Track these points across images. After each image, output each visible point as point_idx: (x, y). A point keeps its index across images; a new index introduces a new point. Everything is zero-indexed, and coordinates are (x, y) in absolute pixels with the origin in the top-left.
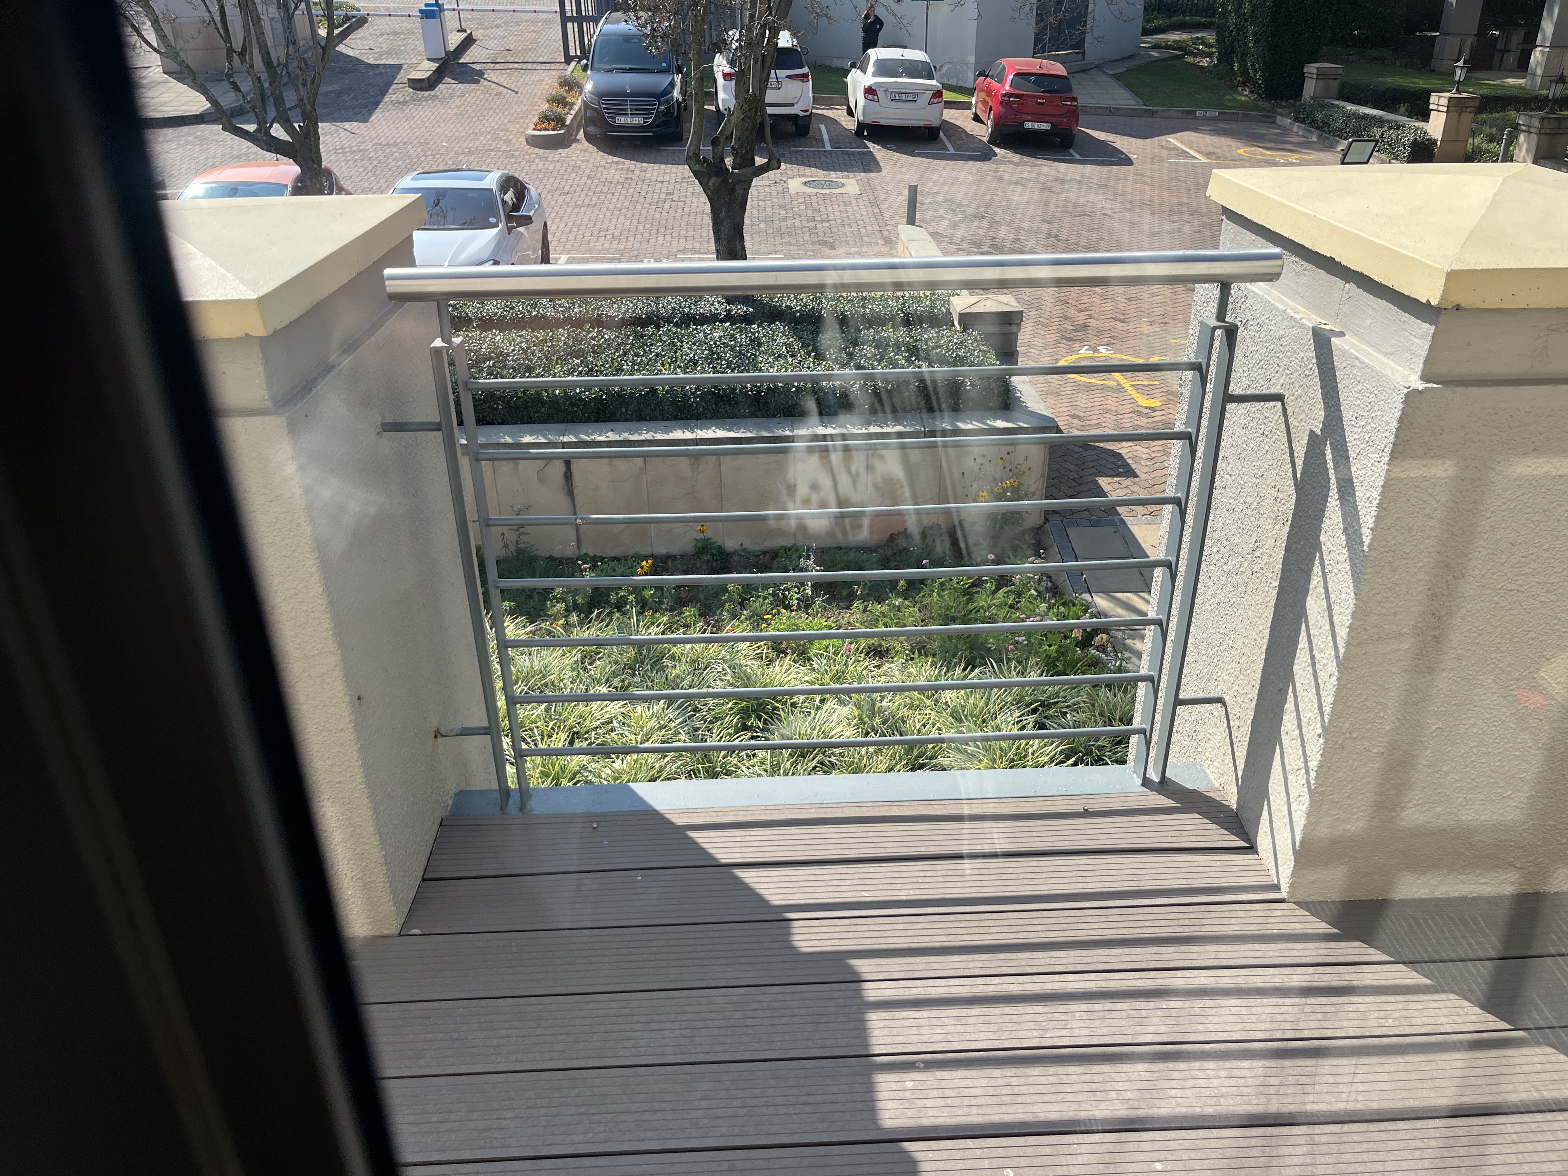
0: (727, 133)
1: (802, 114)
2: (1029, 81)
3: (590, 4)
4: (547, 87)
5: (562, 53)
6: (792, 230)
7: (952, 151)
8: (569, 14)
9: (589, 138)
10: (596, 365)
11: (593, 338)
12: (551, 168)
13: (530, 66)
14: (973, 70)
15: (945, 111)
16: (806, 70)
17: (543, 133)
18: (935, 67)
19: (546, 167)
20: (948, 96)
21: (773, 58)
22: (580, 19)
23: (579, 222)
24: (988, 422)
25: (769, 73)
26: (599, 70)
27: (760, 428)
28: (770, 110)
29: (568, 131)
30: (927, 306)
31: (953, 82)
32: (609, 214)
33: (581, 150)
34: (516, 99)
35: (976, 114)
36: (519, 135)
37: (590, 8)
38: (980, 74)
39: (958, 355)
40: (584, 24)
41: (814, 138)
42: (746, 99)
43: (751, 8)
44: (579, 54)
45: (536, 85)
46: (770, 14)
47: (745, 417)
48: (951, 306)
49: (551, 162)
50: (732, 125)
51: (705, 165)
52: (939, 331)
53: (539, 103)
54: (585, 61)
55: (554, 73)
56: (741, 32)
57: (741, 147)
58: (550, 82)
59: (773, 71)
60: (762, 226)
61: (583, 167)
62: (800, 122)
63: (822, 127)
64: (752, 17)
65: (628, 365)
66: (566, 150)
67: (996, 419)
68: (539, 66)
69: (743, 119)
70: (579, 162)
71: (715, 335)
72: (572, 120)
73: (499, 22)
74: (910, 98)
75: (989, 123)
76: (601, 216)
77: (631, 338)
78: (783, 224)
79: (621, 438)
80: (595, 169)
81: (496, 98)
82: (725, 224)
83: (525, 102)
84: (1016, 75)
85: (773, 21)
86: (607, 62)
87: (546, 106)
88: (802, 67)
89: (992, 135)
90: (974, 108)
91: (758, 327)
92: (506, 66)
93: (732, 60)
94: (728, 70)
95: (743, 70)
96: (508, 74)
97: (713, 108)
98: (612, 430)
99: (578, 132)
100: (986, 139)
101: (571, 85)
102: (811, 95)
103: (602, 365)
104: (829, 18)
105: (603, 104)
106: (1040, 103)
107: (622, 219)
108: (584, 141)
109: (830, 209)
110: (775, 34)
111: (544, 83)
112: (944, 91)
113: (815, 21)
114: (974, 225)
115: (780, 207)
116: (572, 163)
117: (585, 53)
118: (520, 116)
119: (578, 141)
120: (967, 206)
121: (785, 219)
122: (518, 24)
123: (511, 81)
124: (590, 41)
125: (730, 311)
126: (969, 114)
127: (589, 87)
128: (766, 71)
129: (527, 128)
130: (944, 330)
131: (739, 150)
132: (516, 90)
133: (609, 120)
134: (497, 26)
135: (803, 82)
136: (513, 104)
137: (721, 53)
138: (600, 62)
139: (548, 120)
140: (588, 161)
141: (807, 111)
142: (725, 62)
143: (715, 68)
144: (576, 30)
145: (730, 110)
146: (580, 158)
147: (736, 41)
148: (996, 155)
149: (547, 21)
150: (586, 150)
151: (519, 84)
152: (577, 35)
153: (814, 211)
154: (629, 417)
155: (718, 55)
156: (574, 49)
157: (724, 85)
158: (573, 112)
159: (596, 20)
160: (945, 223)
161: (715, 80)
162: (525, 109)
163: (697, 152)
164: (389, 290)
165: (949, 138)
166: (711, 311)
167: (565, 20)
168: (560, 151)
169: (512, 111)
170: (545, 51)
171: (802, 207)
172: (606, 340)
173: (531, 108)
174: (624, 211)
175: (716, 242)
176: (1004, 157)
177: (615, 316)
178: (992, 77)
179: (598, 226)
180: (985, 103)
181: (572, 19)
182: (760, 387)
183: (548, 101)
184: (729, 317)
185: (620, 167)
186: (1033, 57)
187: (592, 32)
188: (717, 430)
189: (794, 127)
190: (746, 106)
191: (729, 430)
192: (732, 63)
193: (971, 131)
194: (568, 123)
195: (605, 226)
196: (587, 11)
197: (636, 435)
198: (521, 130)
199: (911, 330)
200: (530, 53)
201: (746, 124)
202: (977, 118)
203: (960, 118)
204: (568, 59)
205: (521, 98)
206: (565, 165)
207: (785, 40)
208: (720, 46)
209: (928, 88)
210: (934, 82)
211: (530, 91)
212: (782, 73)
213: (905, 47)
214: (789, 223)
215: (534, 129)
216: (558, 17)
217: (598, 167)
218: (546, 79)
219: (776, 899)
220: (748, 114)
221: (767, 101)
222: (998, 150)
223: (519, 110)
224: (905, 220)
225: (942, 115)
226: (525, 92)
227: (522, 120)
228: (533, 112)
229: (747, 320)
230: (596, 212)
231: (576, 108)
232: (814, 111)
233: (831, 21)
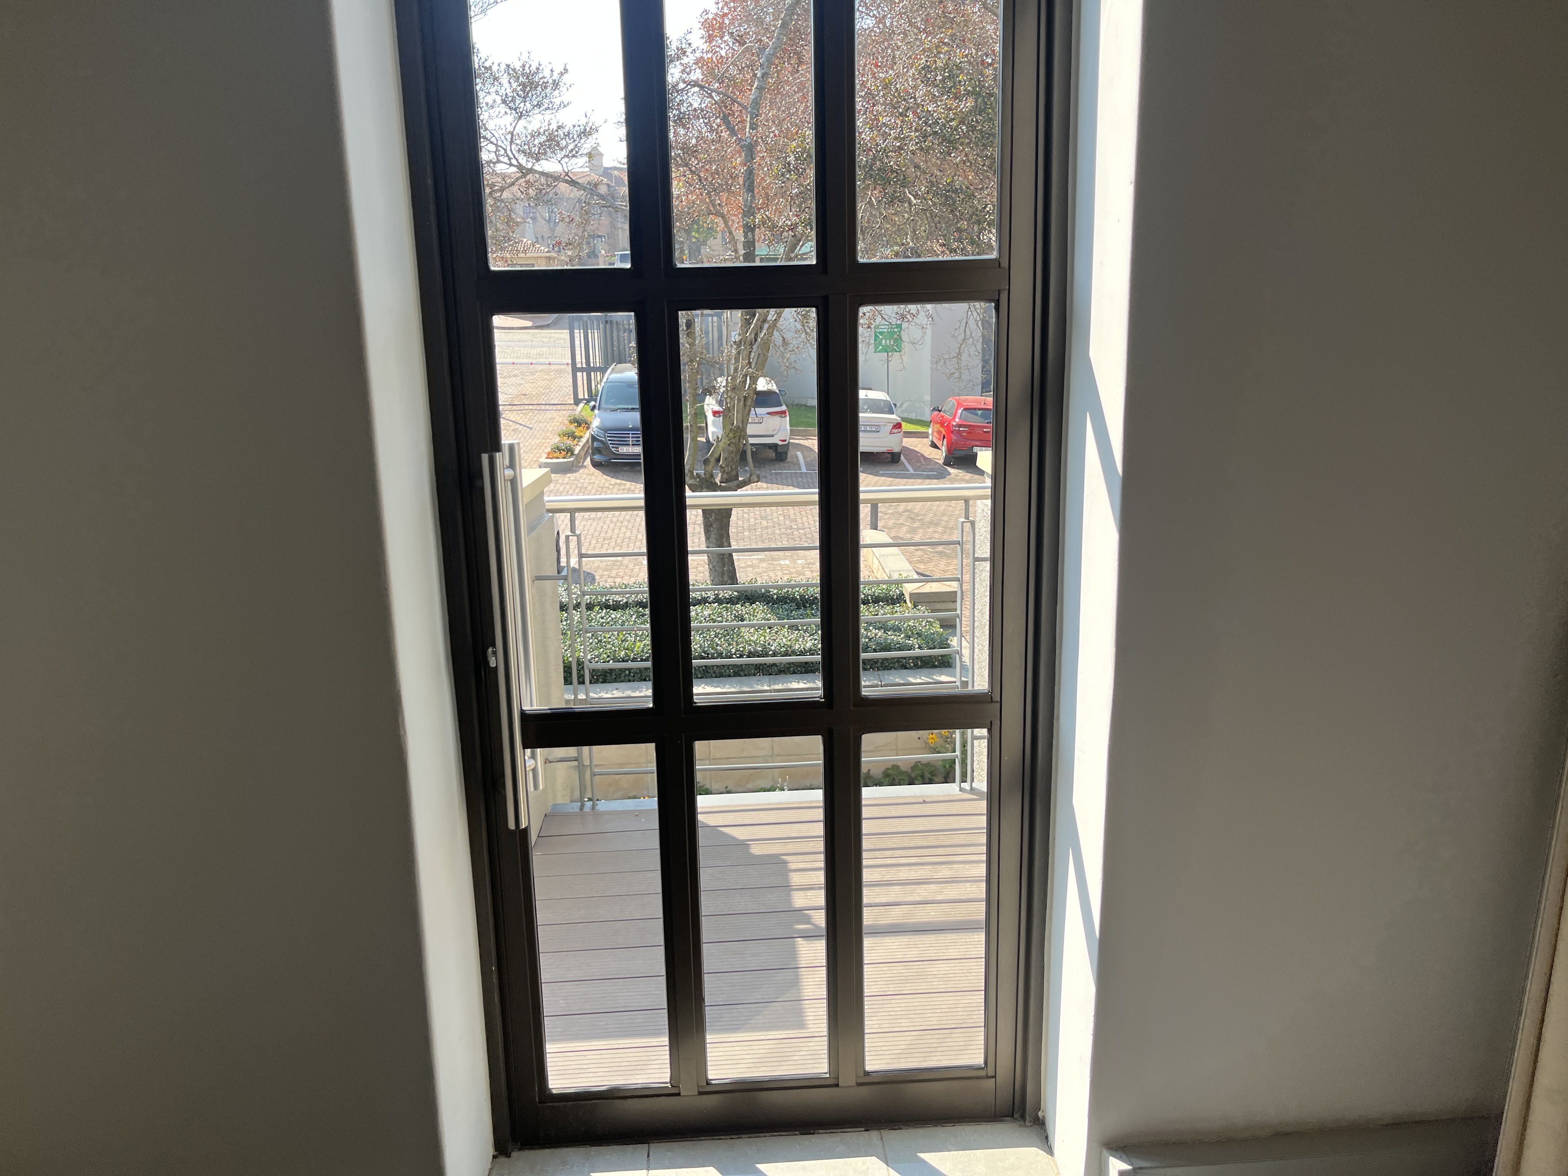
0: (716, 456)
1: (780, 443)
2: (977, 415)
3: (597, 358)
4: (558, 424)
5: (572, 396)
6: (772, 536)
7: (912, 471)
8: (579, 366)
9: (596, 465)
10: (605, 637)
11: (602, 618)
12: (561, 489)
13: (543, 407)
14: (929, 406)
15: (905, 439)
16: (784, 408)
17: (555, 460)
18: (895, 405)
19: (557, 488)
20: (906, 427)
21: (752, 399)
22: (589, 370)
23: (586, 532)
24: (935, 677)
25: (750, 410)
26: (606, 410)
27: (742, 684)
28: (752, 441)
29: (576, 459)
30: (884, 589)
31: (913, 416)
32: (612, 525)
33: (588, 475)
34: (530, 434)
35: (932, 442)
36: (533, 462)
37: (598, 361)
38: (934, 409)
39: (909, 626)
40: (592, 373)
41: (792, 462)
42: (731, 429)
43: (735, 363)
44: (586, 397)
45: (548, 422)
46: (750, 367)
47: (729, 676)
48: (904, 588)
49: (562, 484)
50: (720, 449)
51: (698, 480)
52: (894, 608)
53: (551, 437)
54: (593, 403)
55: (564, 412)
56: (727, 380)
57: (727, 466)
58: (560, 420)
59: (753, 409)
60: (747, 533)
61: (589, 488)
62: (779, 450)
63: (799, 454)
64: (736, 369)
65: (631, 637)
66: (574, 475)
67: (941, 674)
68: (551, 407)
69: (729, 445)
70: (586, 485)
71: (705, 613)
72: (580, 451)
73: (516, 372)
74: (874, 430)
75: (944, 449)
76: (605, 527)
77: (634, 616)
78: (764, 531)
79: (624, 695)
80: (600, 489)
81: (512, 433)
82: (714, 526)
83: (538, 436)
84: (965, 409)
85: (753, 372)
86: (612, 404)
87: (557, 439)
88: (781, 405)
89: (946, 458)
90: (931, 437)
91: (742, 606)
92: (522, 407)
93: (720, 400)
94: (717, 408)
95: (728, 408)
96: (524, 414)
97: (704, 440)
98: (617, 689)
99: (585, 459)
100: (941, 462)
101: (579, 422)
102: (788, 428)
103: (610, 638)
104: (796, 370)
105: (608, 437)
106: (985, 432)
107: (623, 530)
108: (591, 467)
109: (805, 519)
110: (754, 380)
111: (555, 421)
112: (902, 423)
113: (786, 372)
114: (930, 530)
115: (762, 518)
116: (580, 485)
117: (592, 397)
118: (534, 447)
119: (585, 467)
120: (924, 515)
121: (767, 528)
122: (533, 374)
123: (526, 420)
124: (596, 386)
125: (717, 595)
126: (927, 441)
127: (596, 423)
128: (748, 408)
129: (540, 457)
130: (897, 607)
131: (726, 469)
132: (531, 426)
133: (613, 449)
134: (515, 376)
135: (782, 417)
136: (528, 438)
137: (710, 395)
138: (607, 402)
139: (559, 450)
140: (594, 483)
141: (785, 441)
142: (714, 402)
143: (706, 407)
144: (585, 378)
145: (718, 438)
146: (587, 480)
147: (724, 387)
148: (950, 474)
149: (559, 372)
150: (592, 474)
151: (533, 422)
152: (585, 382)
153: (791, 521)
154: (631, 678)
155: (708, 397)
156: (583, 394)
157: (713, 421)
158: (581, 444)
159: (603, 370)
160: (904, 529)
161: (706, 417)
162: (538, 442)
163: (691, 470)
164: (547, 507)
165: (909, 461)
166: (702, 595)
167: (575, 370)
168: (569, 475)
169: (527, 444)
170: (557, 395)
171: (781, 518)
172: (612, 619)
173: (543, 441)
174: (626, 523)
175: (706, 540)
176: (957, 476)
177: (620, 601)
178: (944, 412)
179: (603, 535)
180: (939, 432)
181: (582, 370)
182: (742, 651)
183: (559, 435)
184: (718, 600)
185: (622, 487)
186: (981, 396)
187: (599, 379)
188: (706, 687)
189: (774, 454)
190: (731, 435)
191: (716, 687)
192: (720, 403)
193: (929, 455)
194: (576, 452)
195: (608, 535)
196: (595, 362)
197: (637, 692)
198: (535, 459)
199: (870, 607)
200: (543, 397)
201: (732, 449)
202: (934, 445)
203: (921, 446)
204: (577, 401)
205: (535, 433)
206: (573, 487)
207: (763, 385)
208: (710, 390)
209: (889, 421)
210: (894, 416)
211: (542, 428)
212: (761, 411)
213: (870, 389)
214: (770, 531)
215: (547, 458)
216: (569, 368)
217: (602, 488)
218: (558, 417)
219: (742, 838)
220: (734, 441)
221: (749, 433)
222: (951, 470)
223: (533, 443)
224: (869, 526)
225: (902, 442)
226: (538, 428)
227: (536, 451)
228: (546, 444)
229: (732, 601)
230: (601, 524)
231: (584, 440)
232: (791, 441)
233: (798, 372)
